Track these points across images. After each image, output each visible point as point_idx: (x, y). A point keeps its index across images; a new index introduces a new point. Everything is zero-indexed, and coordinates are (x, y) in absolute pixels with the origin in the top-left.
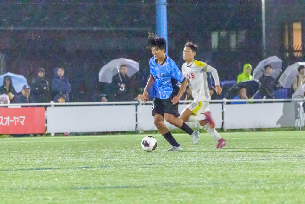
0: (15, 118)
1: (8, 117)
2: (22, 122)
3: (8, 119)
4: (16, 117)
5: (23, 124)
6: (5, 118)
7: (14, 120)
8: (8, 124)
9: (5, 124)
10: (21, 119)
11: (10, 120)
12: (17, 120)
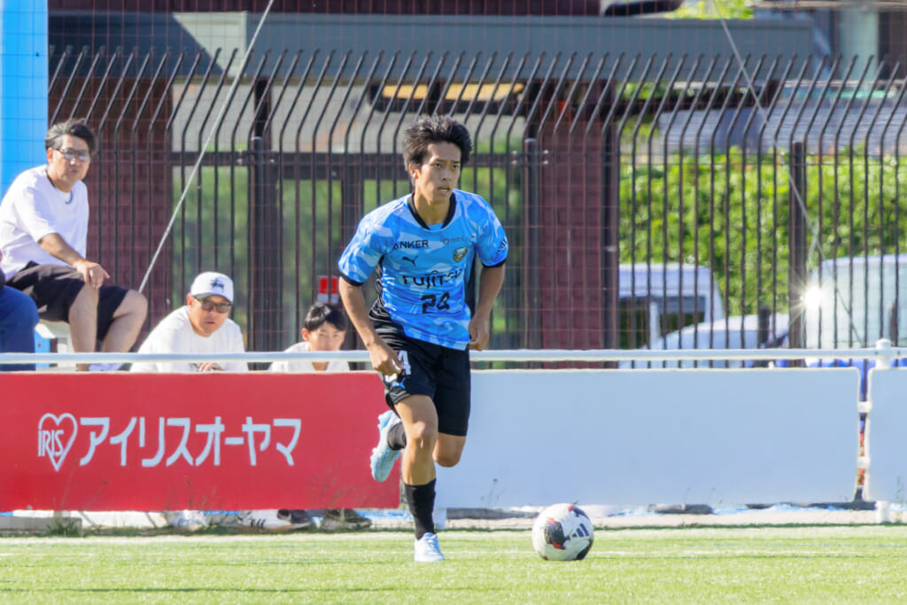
0: (250, 427)
1: (218, 419)
2: (287, 451)
3: (215, 429)
4: (255, 422)
5: (291, 462)
6: (200, 428)
7: (245, 435)
8: (217, 462)
9: (200, 460)
10: (283, 435)
11: (223, 436)
12: (259, 437)
